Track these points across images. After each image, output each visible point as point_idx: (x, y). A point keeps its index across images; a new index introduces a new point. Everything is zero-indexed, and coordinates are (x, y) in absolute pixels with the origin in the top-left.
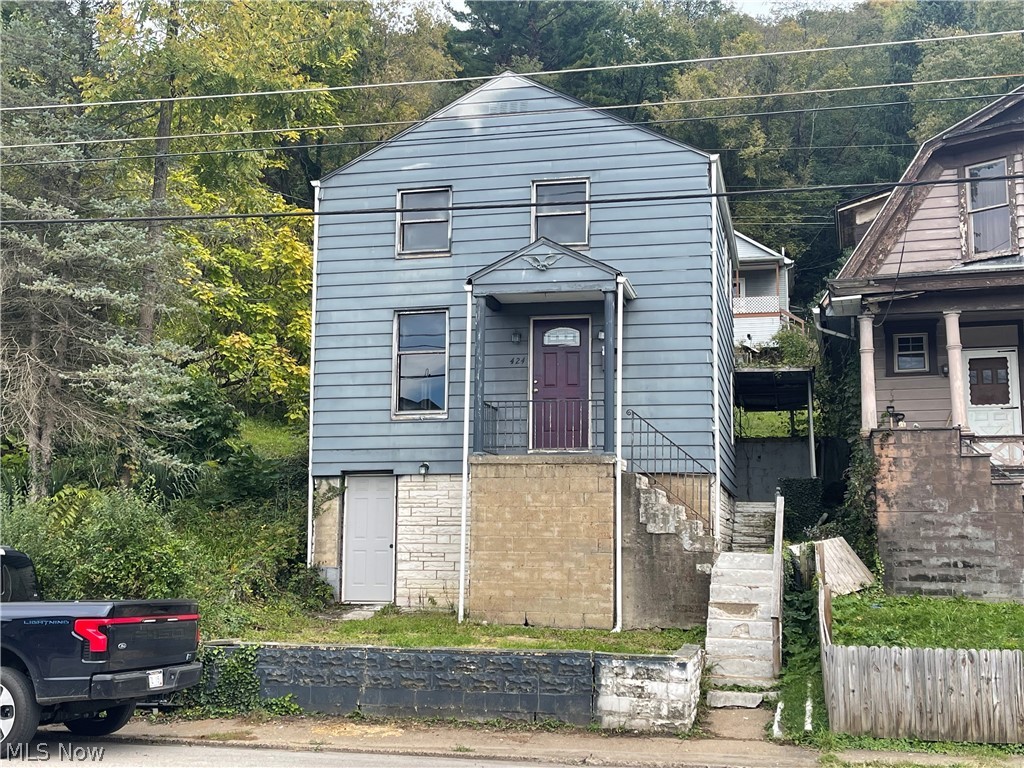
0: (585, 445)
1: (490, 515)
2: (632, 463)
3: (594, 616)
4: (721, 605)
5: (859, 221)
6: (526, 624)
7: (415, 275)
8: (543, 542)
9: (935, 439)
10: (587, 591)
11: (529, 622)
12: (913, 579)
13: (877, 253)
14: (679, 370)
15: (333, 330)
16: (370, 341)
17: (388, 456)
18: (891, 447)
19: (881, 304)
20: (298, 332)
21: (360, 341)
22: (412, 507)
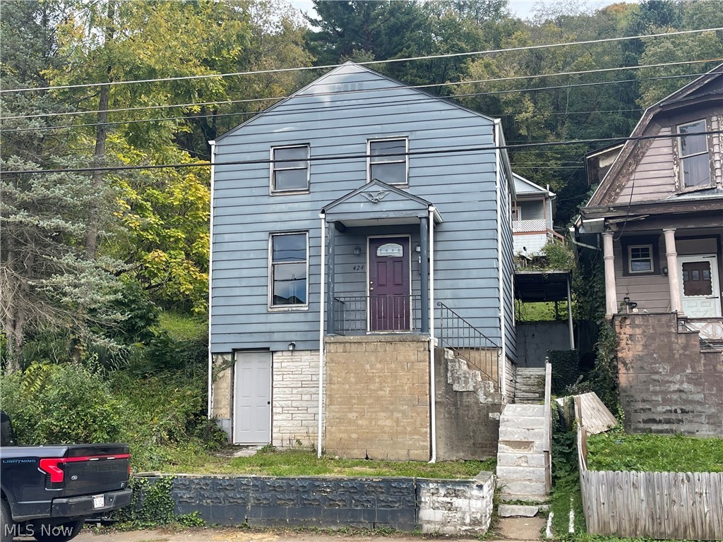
0: (408, 328)
1: (339, 380)
2: (442, 340)
3: (416, 452)
4: (508, 443)
5: (602, 165)
6: (367, 458)
7: (284, 207)
8: (378, 399)
9: (659, 321)
10: (411, 434)
11: (369, 456)
12: (645, 422)
13: (615, 188)
14: (474, 273)
15: (225, 247)
16: (252, 255)
17: (267, 337)
18: (628, 327)
19: (618, 224)
20: (200, 249)
21: (245, 255)
22: (283, 374)
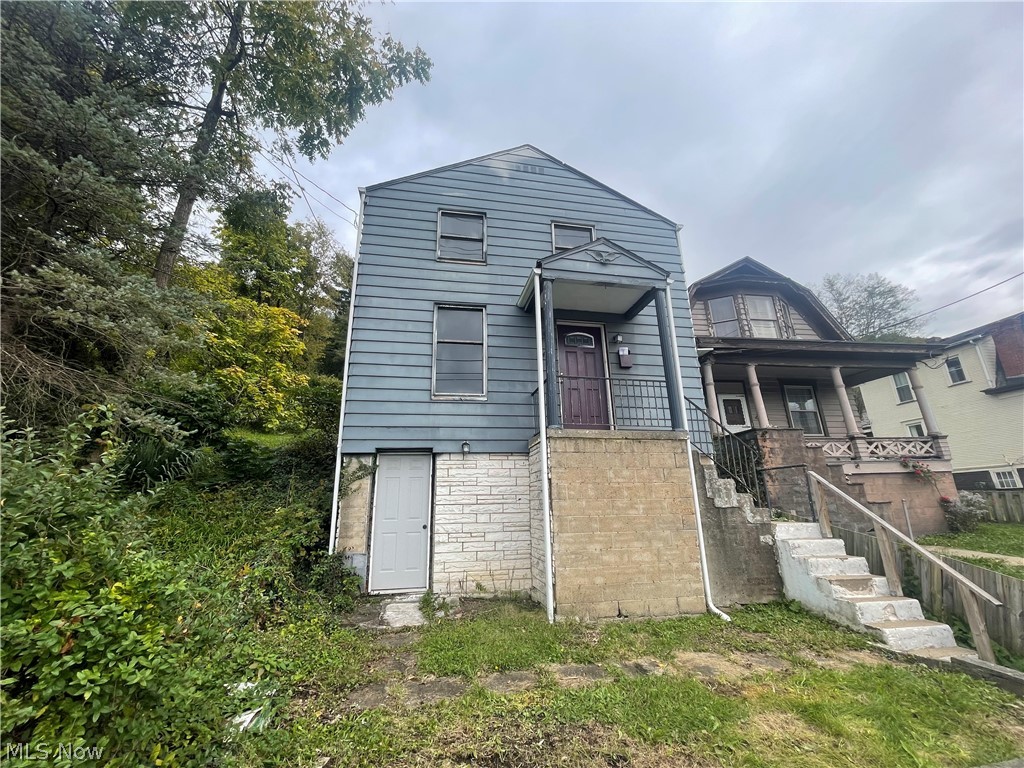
1: (572, 493)
3: (687, 599)
6: (620, 615)
7: (454, 276)
8: (629, 521)
10: (678, 572)
11: (624, 612)
15: (372, 313)
16: (410, 327)
17: (429, 434)
18: (768, 441)
21: (400, 326)
22: (451, 486)
